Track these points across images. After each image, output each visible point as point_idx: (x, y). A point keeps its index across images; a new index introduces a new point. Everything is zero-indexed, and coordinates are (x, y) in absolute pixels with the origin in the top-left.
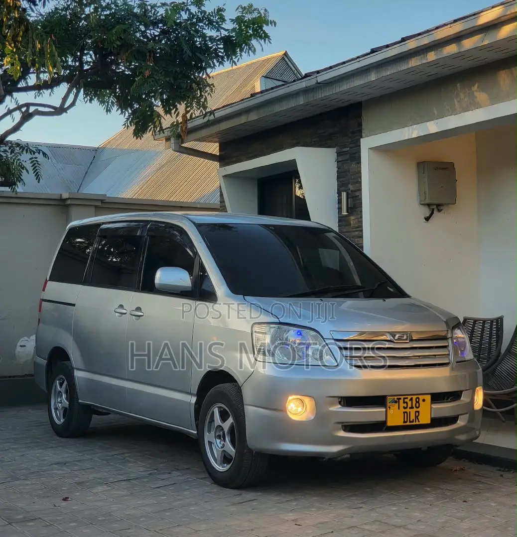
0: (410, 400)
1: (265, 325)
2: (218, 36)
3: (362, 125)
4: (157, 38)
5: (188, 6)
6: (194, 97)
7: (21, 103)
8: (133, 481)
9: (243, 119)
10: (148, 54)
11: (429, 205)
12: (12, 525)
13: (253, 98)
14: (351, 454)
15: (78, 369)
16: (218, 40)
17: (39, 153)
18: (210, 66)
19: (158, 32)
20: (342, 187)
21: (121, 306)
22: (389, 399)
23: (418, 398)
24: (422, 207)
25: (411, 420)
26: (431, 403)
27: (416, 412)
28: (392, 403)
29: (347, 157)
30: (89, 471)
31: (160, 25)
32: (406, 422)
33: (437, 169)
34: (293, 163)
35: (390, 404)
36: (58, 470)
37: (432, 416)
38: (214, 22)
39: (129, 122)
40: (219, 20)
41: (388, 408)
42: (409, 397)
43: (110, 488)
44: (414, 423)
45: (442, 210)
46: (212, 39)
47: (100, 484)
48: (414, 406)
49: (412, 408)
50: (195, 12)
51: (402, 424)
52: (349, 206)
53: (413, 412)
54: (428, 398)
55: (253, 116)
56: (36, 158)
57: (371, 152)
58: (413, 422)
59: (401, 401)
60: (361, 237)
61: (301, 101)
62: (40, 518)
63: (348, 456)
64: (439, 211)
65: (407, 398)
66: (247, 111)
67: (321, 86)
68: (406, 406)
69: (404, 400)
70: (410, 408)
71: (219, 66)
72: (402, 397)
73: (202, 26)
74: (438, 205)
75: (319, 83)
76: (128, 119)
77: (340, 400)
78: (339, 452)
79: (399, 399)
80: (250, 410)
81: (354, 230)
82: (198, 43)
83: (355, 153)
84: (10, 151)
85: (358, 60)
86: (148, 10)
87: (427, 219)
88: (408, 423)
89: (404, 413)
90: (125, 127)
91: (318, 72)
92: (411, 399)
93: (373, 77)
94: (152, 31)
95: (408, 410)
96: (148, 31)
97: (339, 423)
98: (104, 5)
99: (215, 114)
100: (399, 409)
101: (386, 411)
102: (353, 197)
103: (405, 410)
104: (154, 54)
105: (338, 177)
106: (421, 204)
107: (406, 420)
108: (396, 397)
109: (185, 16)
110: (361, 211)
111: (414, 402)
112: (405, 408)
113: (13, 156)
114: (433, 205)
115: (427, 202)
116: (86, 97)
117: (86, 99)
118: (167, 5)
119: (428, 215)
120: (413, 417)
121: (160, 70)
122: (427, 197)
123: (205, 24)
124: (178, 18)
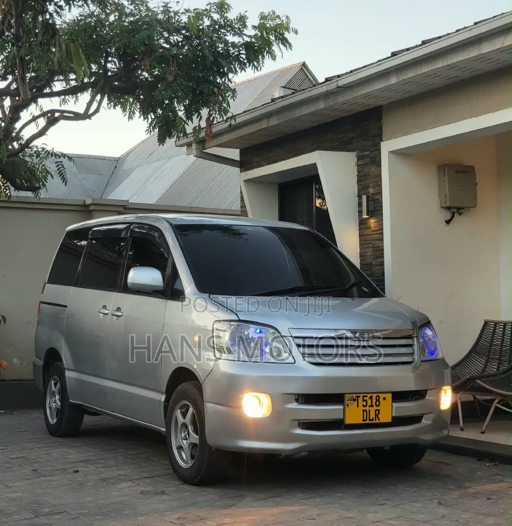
0: (369, 399)
1: (225, 323)
2: (239, 42)
3: (382, 129)
4: (180, 44)
5: (211, 13)
6: (216, 102)
7: (45, 109)
8: (158, 478)
9: (264, 124)
10: (171, 59)
11: (449, 208)
12: (39, 518)
13: (274, 102)
14: (309, 452)
15: (69, 370)
16: (241, 46)
17: (65, 158)
18: (232, 72)
19: (181, 38)
20: (363, 190)
21: (105, 307)
22: (347, 397)
23: (379, 396)
24: (443, 210)
25: (371, 418)
26: (393, 402)
27: (376, 410)
28: (351, 400)
29: (367, 160)
30: (112, 468)
31: (184, 32)
32: (366, 420)
33: (457, 172)
34: (314, 166)
35: (348, 402)
36: (82, 467)
37: (394, 415)
38: (236, 28)
39: (151, 127)
40: (240, 27)
41: (346, 406)
42: (369, 396)
43: (134, 484)
44: (374, 422)
45: (462, 213)
46: (234, 45)
47: (124, 481)
48: (374, 404)
49: (372, 406)
50: (218, 19)
51: (362, 422)
52: (370, 209)
53: (373, 410)
54: (389, 397)
55: (274, 122)
56: (61, 162)
57: (392, 156)
58: (372, 420)
59: (360, 399)
60: (382, 240)
61: (321, 105)
62: (66, 512)
63: (307, 453)
64: (460, 214)
65: (366, 396)
66: (268, 116)
67: (342, 90)
68: (365, 404)
69: (363, 399)
70: (370, 406)
71: (241, 72)
72: (361, 395)
73: (224, 32)
74: (459, 209)
75: (339, 87)
76: (151, 124)
77: (296, 397)
78: (296, 449)
79: (358, 397)
80: (209, 407)
81: (374, 233)
82: (220, 49)
83: (376, 157)
84: (35, 155)
85: (379, 63)
86: (172, 16)
87: (448, 222)
88: (368, 422)
89: (364, 411)
90: (148, 133)
91: (339, 76)
92: (371, 397)
93: (393, 80)
94: (175, 37)
95: (367, 408)
96: (171, 37)
97: (295, 420)
98: (128, 12)
99: (237, 120)
100: (358, 406)
101: (344, 409)
102: (373, 200)
103: (364, 408)
104: (177, 60)
105: (359, 181)
106: (443, 207)
107: (365, 418)
108: (355, 395)
109: (207, 22)
110: (382, 214)
111: (374, 400)
112: (364, 406)
113: (39, 160)
114: (453, 208)
115: (448, 205)
116: (110, 103)
117: (109, 106)
118: (191, 12)
119: (449, 218)
120: (372, 415)
121: (183, 75)
122: (448, 200)
123: (227, 30)
124: (201, 25)
